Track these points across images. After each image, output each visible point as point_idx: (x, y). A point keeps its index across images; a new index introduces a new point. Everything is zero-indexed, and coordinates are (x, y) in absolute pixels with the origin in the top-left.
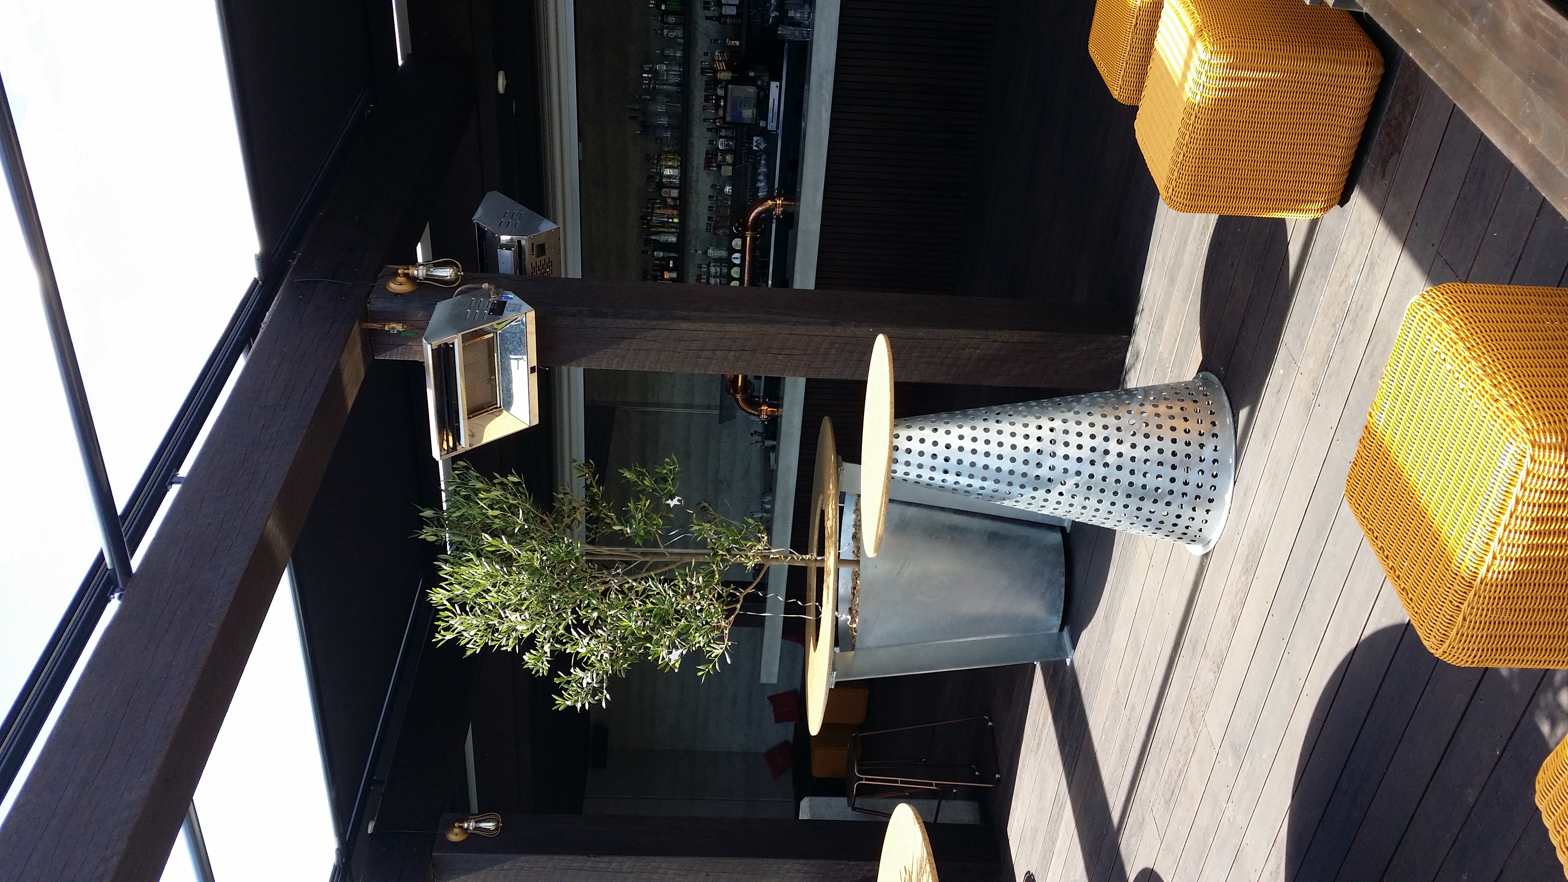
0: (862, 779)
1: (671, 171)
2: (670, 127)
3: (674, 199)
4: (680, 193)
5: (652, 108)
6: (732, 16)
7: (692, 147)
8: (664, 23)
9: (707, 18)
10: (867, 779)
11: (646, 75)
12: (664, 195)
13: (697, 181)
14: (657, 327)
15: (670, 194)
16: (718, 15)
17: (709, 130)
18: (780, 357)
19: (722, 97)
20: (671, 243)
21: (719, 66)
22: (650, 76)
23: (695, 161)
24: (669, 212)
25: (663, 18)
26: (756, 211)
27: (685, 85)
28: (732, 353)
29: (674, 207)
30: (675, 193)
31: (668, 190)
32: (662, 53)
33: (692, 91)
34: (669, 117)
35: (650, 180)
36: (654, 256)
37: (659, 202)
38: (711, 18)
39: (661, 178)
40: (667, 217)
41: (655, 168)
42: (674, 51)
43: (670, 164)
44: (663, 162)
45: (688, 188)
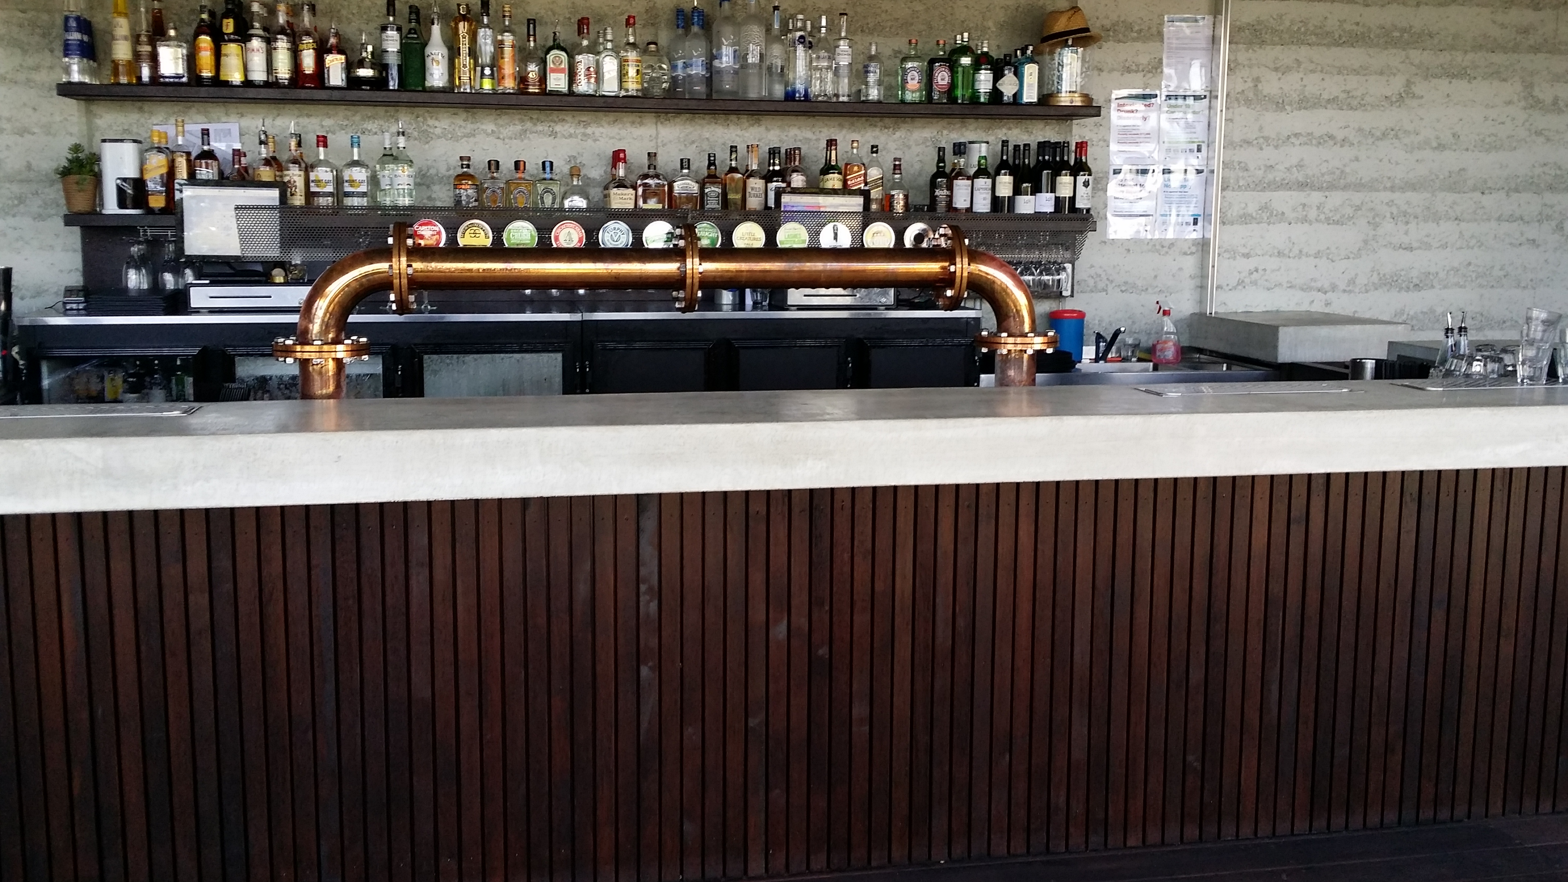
1: (612, 74)
2: (712, 74)
3: (543, 79)
4: (556, 94)
5: (756, 32)
6: (950, 198)
7: (633, 123)
8: (932, 62)
9: (941, 151)
11: (824, 23)
12: (550, 57)
13: (554, 134)
15: (553, 71)
16: (949, 171)
17: (712, 160)
19: (789, 184)
20: (422, 71)
21: (856, 177)
22: (823, 30)
23: (601, 129)
24: (508, 67)
25: (940, 59)
29: (523, 80)
30: (557, 82)
31: (565, 65)
32: (871, 58)
33: (758, 122)
34: (736, 72)
35: (582, 24)
36: (384, 29)
37: (532, 44)
38: (941, 159)
39: (593, 49)
40: (495, 63)
41: (609, 37)
42: (880, 83)
43: (632, 72)
44: (632, 55)
45: (535, 114)
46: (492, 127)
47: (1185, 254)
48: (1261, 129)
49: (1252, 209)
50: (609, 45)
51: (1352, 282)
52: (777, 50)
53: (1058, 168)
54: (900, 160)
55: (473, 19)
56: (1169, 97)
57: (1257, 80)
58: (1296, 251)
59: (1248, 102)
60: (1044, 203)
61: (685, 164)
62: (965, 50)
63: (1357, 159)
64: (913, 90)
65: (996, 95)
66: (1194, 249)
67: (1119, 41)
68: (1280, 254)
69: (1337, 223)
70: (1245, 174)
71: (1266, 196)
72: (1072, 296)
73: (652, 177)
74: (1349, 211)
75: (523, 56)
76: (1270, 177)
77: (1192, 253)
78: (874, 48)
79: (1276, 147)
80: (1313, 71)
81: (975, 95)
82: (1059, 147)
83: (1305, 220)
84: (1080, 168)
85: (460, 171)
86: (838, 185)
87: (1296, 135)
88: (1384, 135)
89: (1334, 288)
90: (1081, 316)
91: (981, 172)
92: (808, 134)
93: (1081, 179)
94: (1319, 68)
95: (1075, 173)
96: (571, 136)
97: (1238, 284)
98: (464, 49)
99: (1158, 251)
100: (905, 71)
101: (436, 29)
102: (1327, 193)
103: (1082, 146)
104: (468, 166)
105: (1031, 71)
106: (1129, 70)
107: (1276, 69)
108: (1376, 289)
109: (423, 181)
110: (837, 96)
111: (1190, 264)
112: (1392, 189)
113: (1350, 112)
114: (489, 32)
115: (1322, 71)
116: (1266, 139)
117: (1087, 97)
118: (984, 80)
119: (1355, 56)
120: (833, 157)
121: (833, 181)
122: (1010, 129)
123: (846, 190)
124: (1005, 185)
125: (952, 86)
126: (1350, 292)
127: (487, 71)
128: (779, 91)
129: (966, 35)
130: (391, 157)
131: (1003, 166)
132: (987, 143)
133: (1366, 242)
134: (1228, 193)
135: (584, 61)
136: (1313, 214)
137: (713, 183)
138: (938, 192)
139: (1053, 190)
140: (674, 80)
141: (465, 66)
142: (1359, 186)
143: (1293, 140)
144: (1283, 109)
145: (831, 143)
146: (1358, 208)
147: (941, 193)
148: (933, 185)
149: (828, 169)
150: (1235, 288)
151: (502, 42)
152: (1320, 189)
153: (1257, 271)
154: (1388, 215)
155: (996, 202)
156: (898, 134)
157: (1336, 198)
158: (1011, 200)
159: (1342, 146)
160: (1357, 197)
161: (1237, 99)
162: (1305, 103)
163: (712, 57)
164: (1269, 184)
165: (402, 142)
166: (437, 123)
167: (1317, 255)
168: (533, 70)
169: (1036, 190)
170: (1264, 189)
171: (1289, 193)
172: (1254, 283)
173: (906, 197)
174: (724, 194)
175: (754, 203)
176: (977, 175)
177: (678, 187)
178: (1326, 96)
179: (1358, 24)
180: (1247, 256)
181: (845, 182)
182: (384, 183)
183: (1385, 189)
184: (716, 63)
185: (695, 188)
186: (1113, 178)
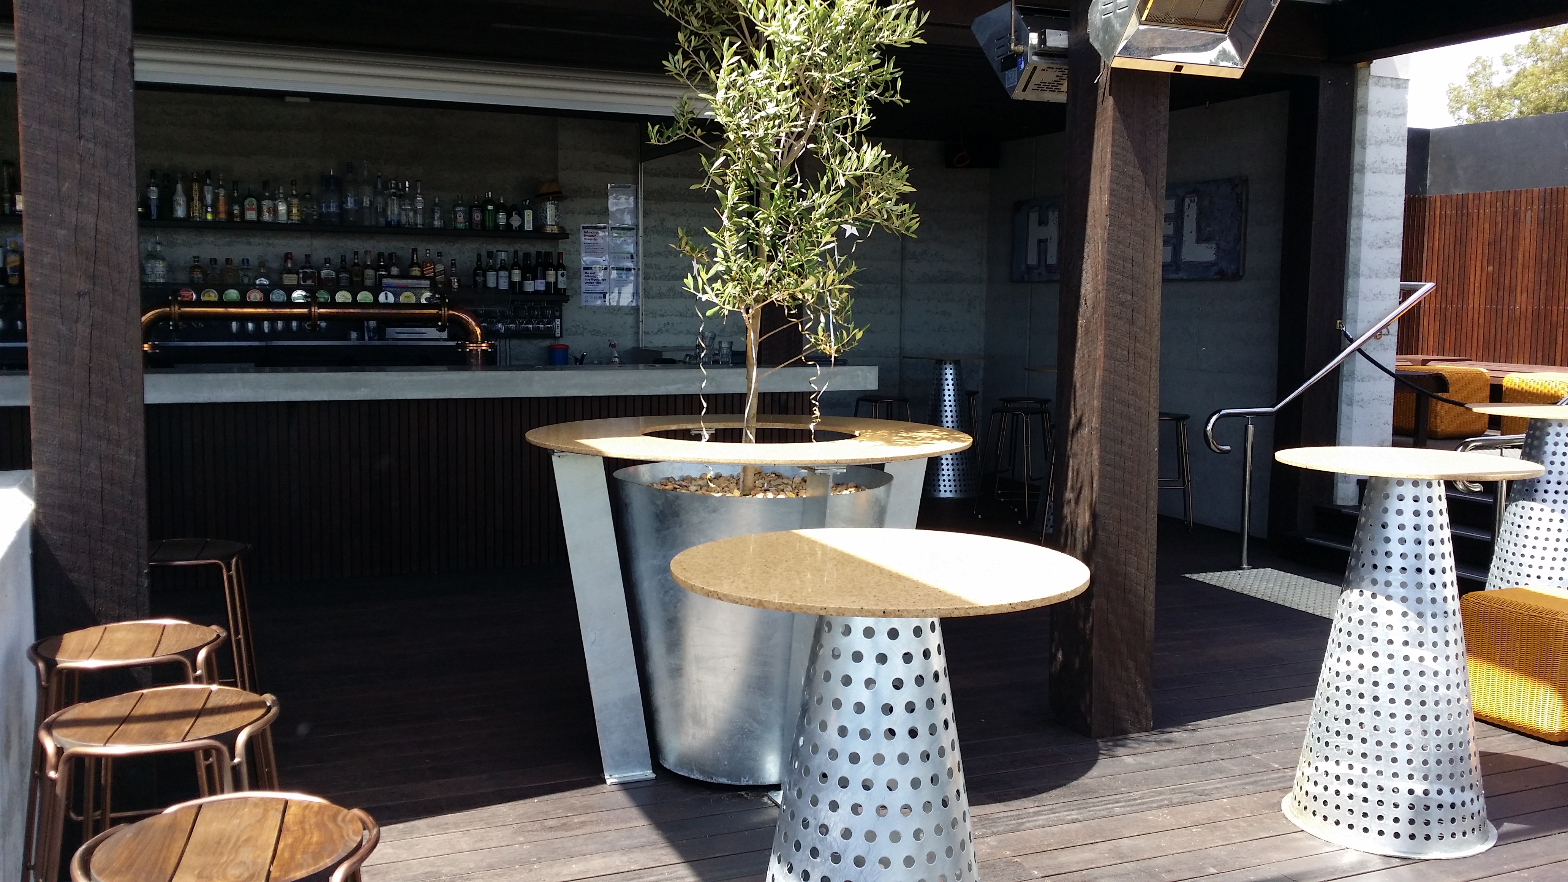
1: (283, 211)
2: (343, 211)
3: (242, 214)
4: (251, 222)
5: (368, 189)
6: (485, 281)
7: (297, 238)
8: (471, 208)
9: (479, 256)
11: (407, 185)
12: (247, 202)
13: (249, 244)
15: (248, 209)
16: (483, 267)
17: (343, 259)
18: (1125, 353)
19: (389, 272)
20: (172, 209)
21: (429, 269)
22: (407, 189)
23: (278, 241)
24: (222, 208)
25: (476, 206)
27: (396, 229)
28: (1129, 298)
29: (230, 213)
30: (251, 215)
31: (255, 206)
32: (436, 205)
33: (372, 237)
34: (356, 211)
35: (265, 184)
36: (148, 186)
37: (236, 195)
38: (480, 260)
39: (273, 198)
40: (214, 205)
41: (281, 191)
42: (440, 218)
43: (295, 211)
44: (295, 201)
46: (212, 239)
47: (627, 314)
48: (666, 246)
49: (664, 290)
50: (282, 196)
52: (380, 199)
53: (547, 266)
54: (454, 260)
55: (201, 181)
56: (612, 228)
57: (663, 220)
59: (658, 232)
60: (540, 285)
61: (327, 260)
62: (490, 201)
64: (461, 221)
65: (508, 225)
66: (632, 312)
67: (583, 198)
68: (681, 315)
70: (659, 270)
71: (671, 283)
72: (561, 336)
73: (308, 268)
75: (230, 201)
76: (673, 273)
77: (631, 314)
78: (437, 200)
79: (676, 256)
81: (497, 225)
82: (548, 254)
84: (559, 266)
85: (192, 264)
86: (418, 274)
90: (566, 347)
91: (503, 268)
92: (401, 245)
93: (560, 272)
95: (556, 270)
96: (259, 244)
97: (658, 331)
98: (196, 197)
99: (611, 312)
100: (455, 213)
101: (179, 187)
103: (560, 255)
104: (198, 262)
105: (529, 214)
106: (589, 213)
107: (674, 215)
109: (171, 269)
110: (416, 224)
111: (630, 320)
114: (211, 188)
116: (670, 252)
117: (562, 229)
118: (502, 217)
120: (415, 258)
121: (416, 271)
122: (522, 244)
123: (423, 277)
124: (516, 275)
125: (483, 220)
127: (209, 209)
128: (382, 221)
129: (490, 193)
130: (153, 256)
131: (515, 265)
132: (507, 251)
134: (650, 281)
135: (266, 204)
137: (345, 272)
138: (477, 278)
139: (544, 278)
140: (321, 215)
141: (196, 206)
145: (415, 250)
147: (480, 279)
148: (475, 274)
149: (413, 264)
150: (657, 333)
151: (219, 193)
153: (668, 324)
155: (512, 283)
156: (456, 246)
158: (521, 284)
161: (651, 231)
163: (342, 203)
164: (673, 277)
165: (159, 248)
166: (177, 237)
168: (236, 210)
169: (534, 278)
170: (669, 280)
172: (667, 331)
173: (459, 281)
174: (351, 278)
175: (368, 283)
176: (500, 269)
177: (324, 273)
180: (663, 316)
181: (422, 271)
182: (148, 271)
184: (344, 206)
185: (334, 274)
186: (583, 272)
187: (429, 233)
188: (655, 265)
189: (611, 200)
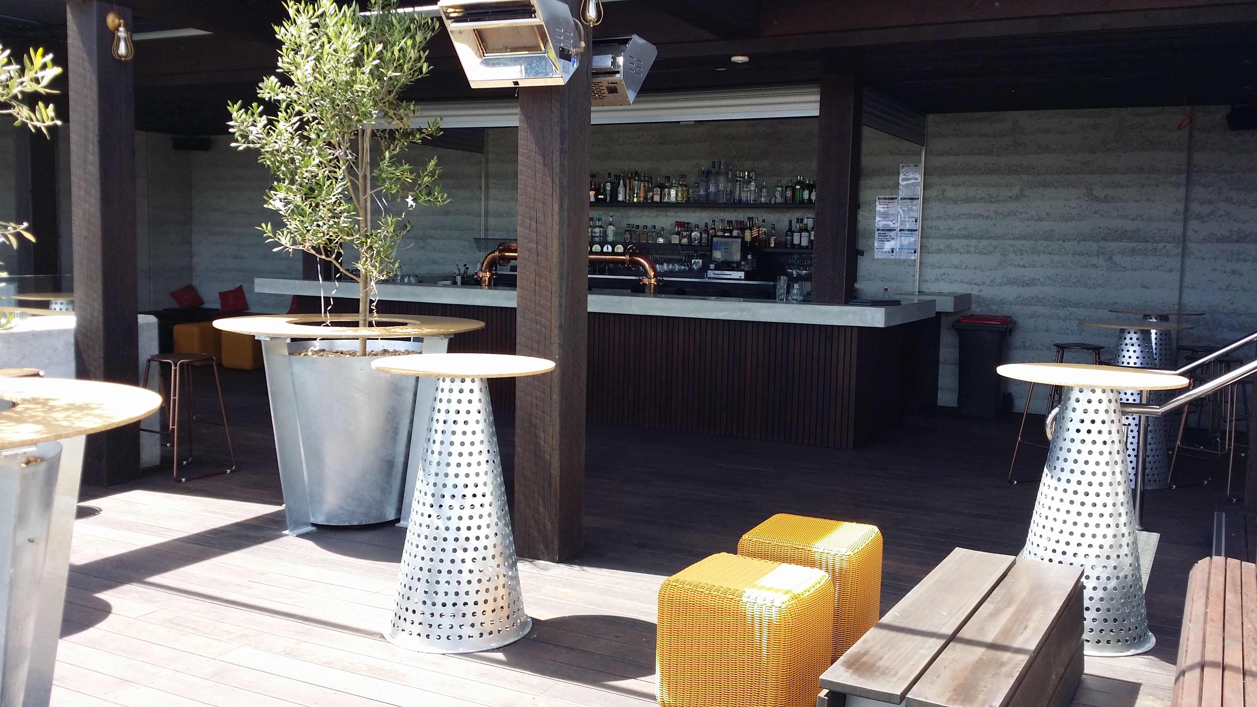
0: (176, 366)
1: (674, 195)
2: (708, 194)
3: (652, 198)
4: (657, 202)
5: (722, 179)
7: (693, 212)
8: (786, 187)
9: (790, 221)
10: (175, 370)
11: (746, 175)
12: (655, 190)
13: (667, 216)
14: (554, 185)
15: (655, 194)
16: (793, 229)
17: (706, 225)
18: (533, 285)
19: (731, 234)
20: (617, 196)
21: (755, 232)
22: (746, 177)
24: (642, 194)
25: (789, 187)
26: (645, 263)
27: (740, 205)
28: (535, 246)
29: (645, 198)
30: (657, 198)
31: (659, 193)
32: (763, 187)
33: (736, 211)
34: (716, 193)
35: (666, 179)
36: (607, 183)
37: (649, 186)
38: (790, 224)
39: (670, 187)
40: (638, 193)
41: (675, 182)
42: (766, 196)
43: (679, 194)
44: (681, 189)
45: (661, 209)
46: (647, 213)
47: (910, 266)
48: (946, 212)
49: (942, 247)
50: (675, 185)
51: (993, 281)
52: (730, 185)
54: (775, 225)
55: (633, 178)
56: (901, 199)
57: (944, 191)
58: (964, 266)
59: (939, 200)
61: (696, 226)
62: (798, 183)
63: (995, 225)
64: (778, 198)
65: (810, 199)
67: (880, 176)
68: (956, 267)
69: (985, 254)
70: (938, 231)
71: (948, 242)
73: (686, 231)
74: (991, 249)
75: (647, 190)
76: (951, 233)
78: (765, 183)
79: (953, 220)
80: (972, 186)
81: (802, 199)
83: (968, 252)
85: (626, 229)
87: (963, 215)
88: (1009, 214)
89: (984, 283)
91: (805, 230)
94: (974, 185)
97: (936, 280)
98: (629, 188)
99: (898, 264)
100: (776, 192)
101: (621, 182)
102: (980, 241)
104: (630, 227)
106: (884, 188)
107: (953, 186)
108: (1006, 285)
110: (751, 201)
111: (911, 270)
112: (1014, 239)
113: (990, 204)
114: (637, 182)
115: (976, 186)
116: (949, 216)
118: (806, 194)
119: (993, 179)
120: (749, 224)
121: (748, 233)
125: (794, 197)
126: (992, 286)
127: (635, 195)
129: (799, 177)
133: (1000, 263)
134: (926, 240)
136: (973, 249)
137: (705, 233)
141: (629, 194)
142: (996, 237)
143: (962, 216)
144: (957, 203)
145: (750, 219)
146: (996, 247)
147: (789, 238)
148: (786, 235)
149: (747, 228)
150: (934, 281)
151: (641, 185)
152: (976, 238)
153: (944, 274)
154: (1012, 250)
155: (810, 241)
156: (788, 215)
157: (984, 243)
159: (987, 219)
160: (995, 243)
161: (934, 199)
162: (968, 200)
163: (708, 188)
164: (950, 236)
165: (611, 219)
167: (975, 268)
168: (650, 194)
170: (947, 238)
171: (960, 240)
172: (944, 280)
176: (803, 231)
177: (693, 234)
178: (978, 197)
179: (994, 164)
180: (940, 268)
181: (751, 233)
183: (1010, 239)
184: (709, 190)
185: (699, 234)
186: (877, 233)
187: (757, 206)
188: (935, 227)
189: (901, 176)
